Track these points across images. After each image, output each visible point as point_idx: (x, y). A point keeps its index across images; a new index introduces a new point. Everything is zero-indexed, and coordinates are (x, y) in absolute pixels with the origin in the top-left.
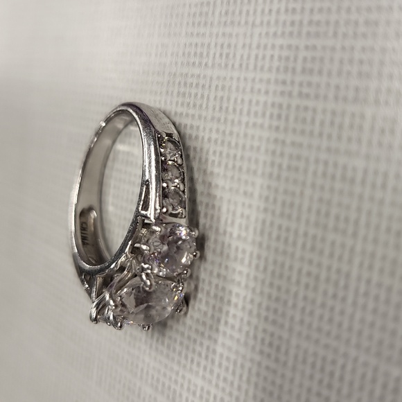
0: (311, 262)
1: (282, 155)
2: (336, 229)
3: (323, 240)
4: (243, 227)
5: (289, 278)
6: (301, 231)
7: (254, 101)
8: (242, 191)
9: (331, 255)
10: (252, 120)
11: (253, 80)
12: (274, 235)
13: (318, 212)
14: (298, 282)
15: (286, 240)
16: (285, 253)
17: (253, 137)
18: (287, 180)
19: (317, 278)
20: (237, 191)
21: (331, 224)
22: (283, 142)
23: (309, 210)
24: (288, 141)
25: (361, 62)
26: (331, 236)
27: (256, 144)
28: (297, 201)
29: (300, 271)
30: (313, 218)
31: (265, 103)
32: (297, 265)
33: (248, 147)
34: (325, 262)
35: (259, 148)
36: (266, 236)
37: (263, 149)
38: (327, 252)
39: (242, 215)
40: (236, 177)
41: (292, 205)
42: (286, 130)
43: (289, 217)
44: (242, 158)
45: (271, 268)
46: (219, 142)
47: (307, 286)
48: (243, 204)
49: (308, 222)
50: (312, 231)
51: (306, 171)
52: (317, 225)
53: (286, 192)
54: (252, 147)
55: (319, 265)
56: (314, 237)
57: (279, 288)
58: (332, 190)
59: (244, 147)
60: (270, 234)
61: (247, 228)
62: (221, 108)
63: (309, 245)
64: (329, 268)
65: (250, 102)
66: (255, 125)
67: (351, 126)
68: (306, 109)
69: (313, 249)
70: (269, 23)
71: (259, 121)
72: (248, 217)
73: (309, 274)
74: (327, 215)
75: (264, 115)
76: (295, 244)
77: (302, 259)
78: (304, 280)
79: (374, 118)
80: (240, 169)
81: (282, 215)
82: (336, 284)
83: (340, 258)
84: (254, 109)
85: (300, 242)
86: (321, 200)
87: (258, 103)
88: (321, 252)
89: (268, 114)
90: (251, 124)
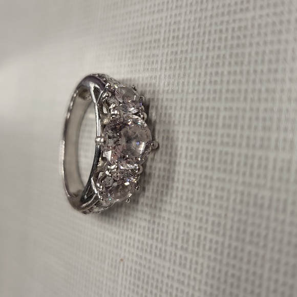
0: (234, 266)
1: (211, 187)
2: (251, 242)
3: (242, 250)
4: (185, 241)
5: (219, 279)
6: (227, 244)
7: (190, 148)
8: (183, 214)
9: (249, 262)
10: (189, 162)
11: (189, 133)
12: (207, 247)
13: (238, 229)
14: (225, 282)
15: (216, 250)
16: (215, 260)
17: (190, 174)
18: (215, 206)
19: (239, 279)
20: (180, 214)
21: (248, 238)
22: (211, 178)
23: (232, 228)
24: (215, 177)
25: (264, 119)
26: (248, 248)
27: (192, 179)
28: (223, 222)
29: (226, 273)
30: (234, 234)
31: (198, 149)
32: (224, 269)
33: (186, 181)
34: (245, 267)
35: (194, 182)
36: (201, 248)
37: (197, 183)
38: (245, 259)
39: (184, 232)
40: (178, 204)
41: (219, 224)
42: (213, 169)
43: (218, 233)
44: (182, 189)
45: (205, 271)
46: (166, 178)
47: (232, 285)
48: (185, 224)
49: (231, 237)
50: (234, 244)
51: (228, 199)
52: (237, 239)
53: (214, 214)
54: (189, 182)
55: (240, 269)
56: (236, 248)
57: (212, 286)
58: (247, 213)
59: (183, 181)
60: (204, 246)
61: (188, 241)
62: (166, 153)
63: (232, 254)
64: (247, 271)
65: (187, 148)
66: (190, 165)
67: (259, 166)
68: (227, 153)
69: (235, 257)
70: (198, 91)
71: (194, 162)
72: (188, 233)
73: (233, 276)
74: (245, 232)
75: (197, 158)
76: (222, 253)
77: (228, 264)
78: (230, 280)
79: (275, 160)
80: (182, 197)
81: (212, 231)
82: (253, 283)
83: (255, 264)
84: (189, 154)
85: (226, 251)
86: (239, 221)
87: (192, 149)
88: (241, 259)
89: (200, 157)
90: (188, 165)
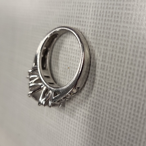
0: (131, 68)
1: (119, 30)
2: (140, 57)
3: (135, 60)
4: (104, 57)
5: (122, 75)
6: (127, 58)
7: (108, 12)
8: (103, 44)
9: (139, 66)
10: (107, 18)
11: (108, 4)
12: (116, 60)
13: (134, 51)
14: (126, 76)
15: (121, 61)
16: (121, 66)
17: (108, 25)
18: (121, 40)
19: (133, 74)
20: (102, 44)
21: (139, 55)
22: (120, 26)
23: (130, 50)
26: (138, 59)
27: (109, 27)
28: (125, 47)
29: (126, 72)
30: (131, 53)
31: (112, 12)
32: (125, 70)
33: (106, 28)
34: (136, 68)
35: (110, 29)
36: (113, 60)
37: (112, 29)
38: (137, 65)
39: (104, 53)
40: (101, 39)
41: (123, 48)
42: (121, 22)
43: (122, 53)
44: (103, 32)
45: (115, 71)
46: (94, 27)
47: (129, 77)
48: (104, 49)
49: (129, 54)
50: (131, 58)
51: (129, 36)
52: (133, 55)
53: (121, 44)
54: (107, 28)
55: (134, 69)
56: (132, 60)
57: (118, 78)
58: (139, 43)
59: (104, 28)
60: (115, 59)
61: (106, 57)
62: (94, 14)
63: (130, 62)
64: (138, 71)
65: (106, 12)
66: (108, 20)
68: (129, 14)
69: (131, 64)
71: (110, 19)
72: (106, 53)
73: (130, 73)
74: (137, 52)
75: (112, 16)
76: (124, 62)
77: (127, 67)
78: (128, 75)
80: (103, 36)
81: (119, 52)
82: (141, 76)
83: (142, 67)
84: (108, 14)
85: (126, 61)
86: (135, 46)
87: (109, 12)
88: (135, 65)
89: (113, 16)
90: (107, 20)
